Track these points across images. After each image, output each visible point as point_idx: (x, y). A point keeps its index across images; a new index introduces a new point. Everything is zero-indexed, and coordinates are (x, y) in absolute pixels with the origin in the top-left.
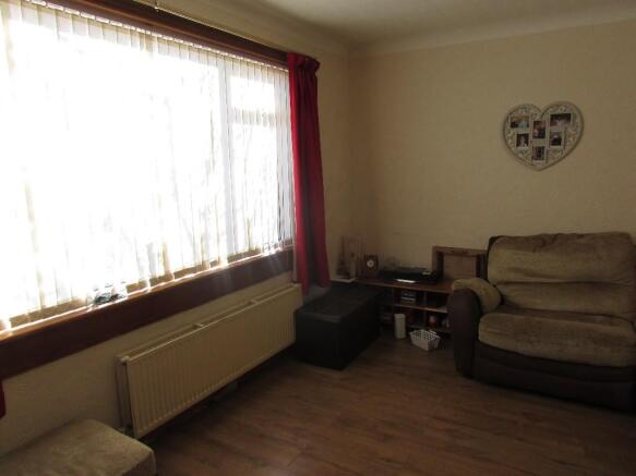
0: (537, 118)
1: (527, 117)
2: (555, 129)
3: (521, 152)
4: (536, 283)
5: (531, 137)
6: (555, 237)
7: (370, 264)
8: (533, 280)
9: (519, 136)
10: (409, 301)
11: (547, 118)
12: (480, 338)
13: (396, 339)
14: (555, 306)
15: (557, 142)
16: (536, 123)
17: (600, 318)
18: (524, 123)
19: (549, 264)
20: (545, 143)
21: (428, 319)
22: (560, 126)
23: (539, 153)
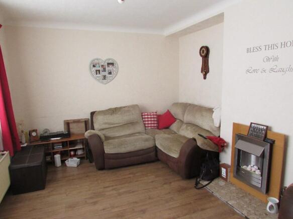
0: (102, 64)
1: (99, 63)
2: (109, 68)
3: (98, 77)
4: (114, 127)
5: (101, 72)
6: (116, 109)
7: (34, 134)
8: (112, 126)
9: (96, 71)
10: (59, 148)
11: (106, 64)
12: (106, 152)
13: (57, 167)
14: (122, 134)
15: (110, 73)
16: (102, 66)
17: (137, 134)
18: (98, 65)
19: (117, 119)
20: (106, 73)
21: (70, 153)
22: (111, 68)
23: (105, 77)
